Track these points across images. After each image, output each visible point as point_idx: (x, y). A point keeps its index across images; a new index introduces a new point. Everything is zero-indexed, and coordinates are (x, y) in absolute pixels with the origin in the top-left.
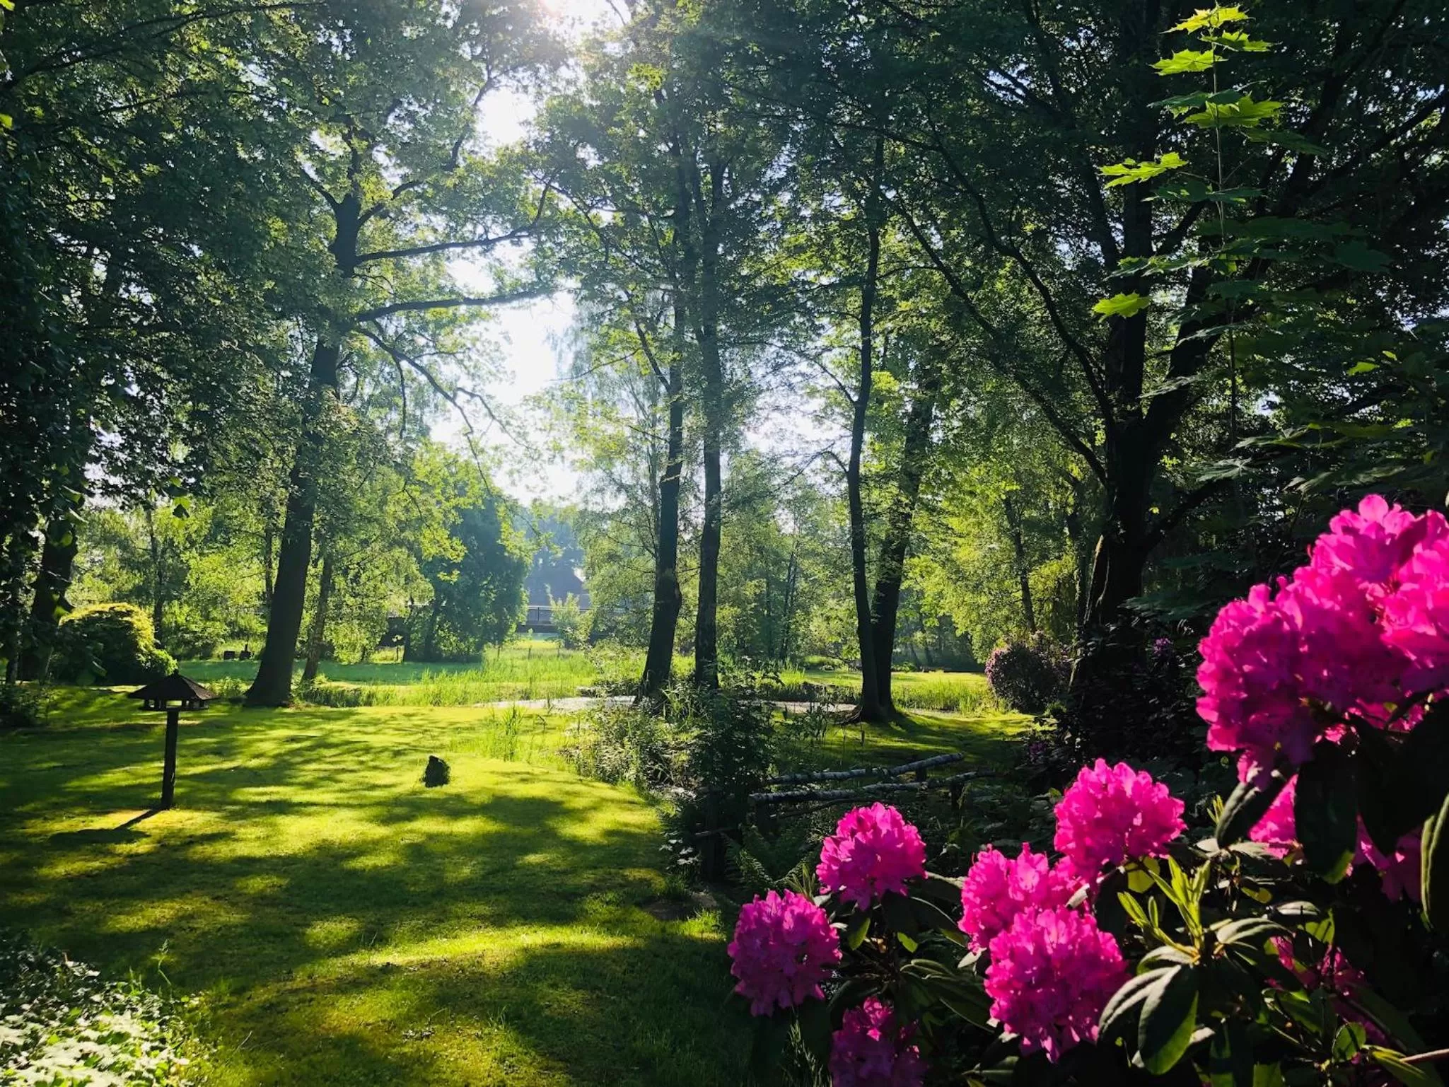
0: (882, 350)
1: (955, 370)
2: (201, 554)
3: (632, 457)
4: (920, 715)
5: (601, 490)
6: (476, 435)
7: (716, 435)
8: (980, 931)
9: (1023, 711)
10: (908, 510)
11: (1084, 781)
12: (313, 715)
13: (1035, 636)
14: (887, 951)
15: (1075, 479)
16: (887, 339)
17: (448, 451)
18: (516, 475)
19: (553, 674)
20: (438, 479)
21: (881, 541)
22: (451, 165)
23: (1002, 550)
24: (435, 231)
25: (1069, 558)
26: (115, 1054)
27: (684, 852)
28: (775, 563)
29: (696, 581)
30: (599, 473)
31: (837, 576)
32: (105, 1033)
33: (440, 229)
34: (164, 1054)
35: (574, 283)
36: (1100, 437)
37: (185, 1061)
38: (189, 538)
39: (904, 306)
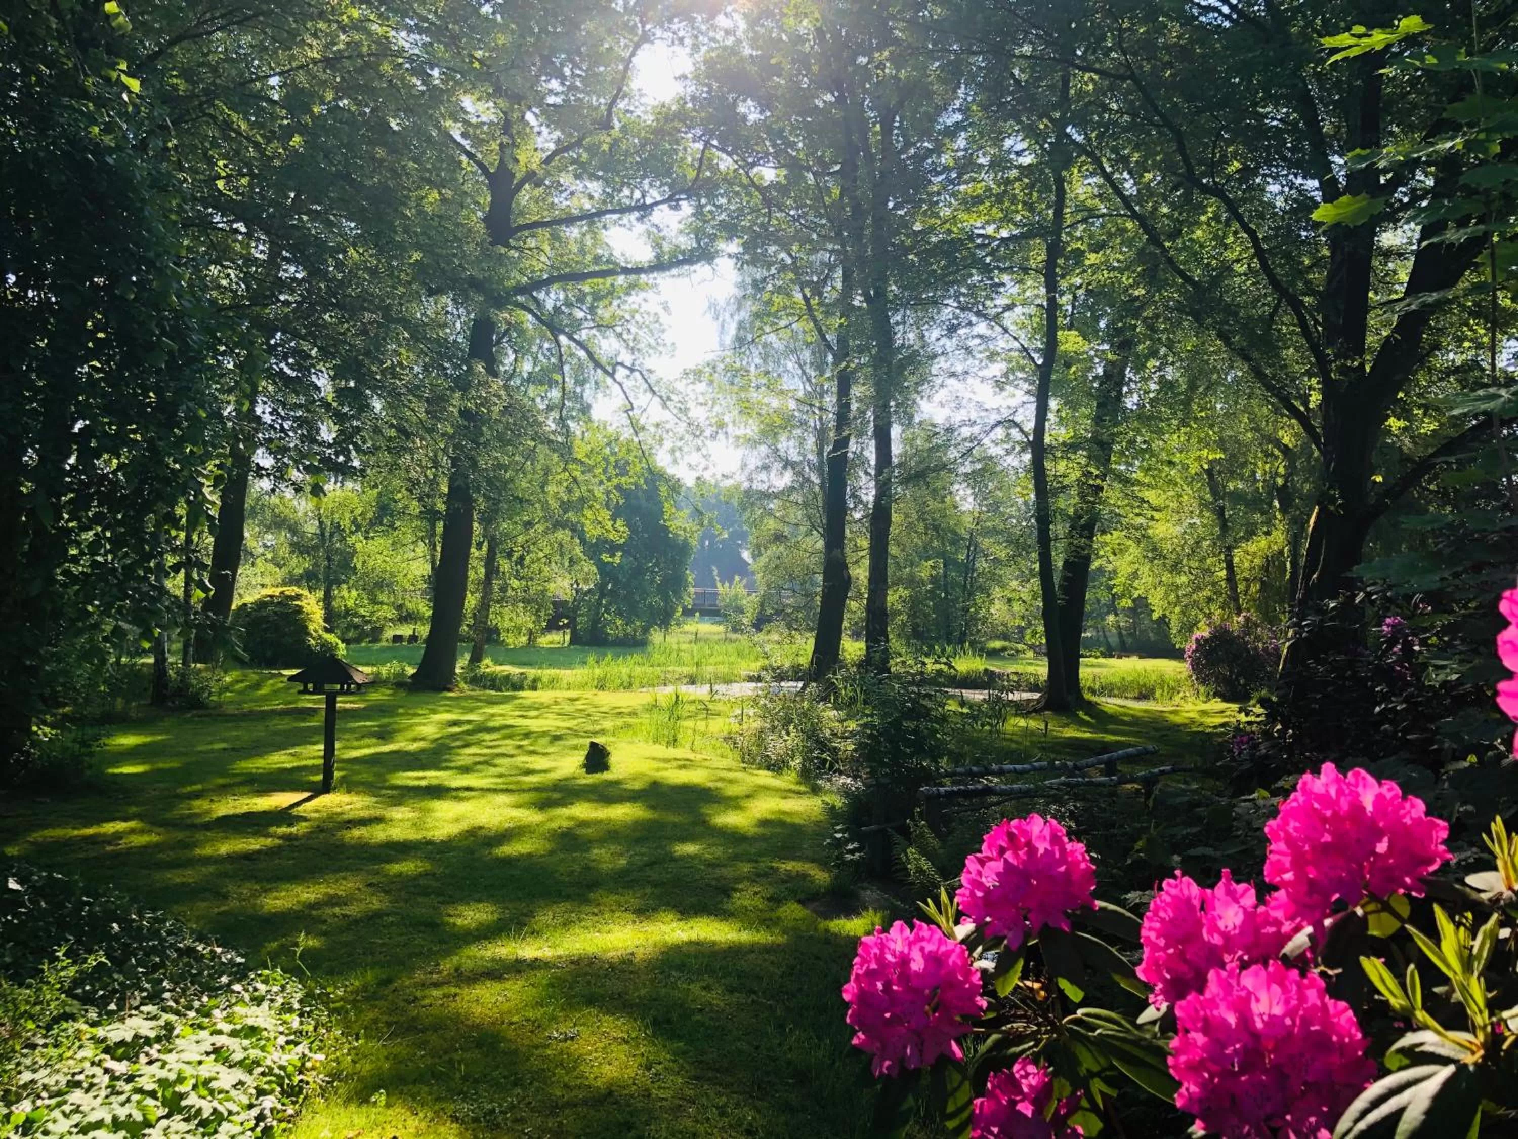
0: (1070, 308)
1: (1152, 328)
2: (366, 538)
3: (798, 432)
4: (1110, 704)
5: (766, 468)
6: (636, 412)
7: (887, 406)
8: (1164, 980)
9: (1226, 700)
10: (1098, 482)
11: (1305, 791)
12: (478, 700)
13: (1241, 619)
14: (1046, 999)
15: (1286, 446)
16: (1075, 297)
17: (610, 429)
18: (677, 454)
19: (720, 659)
20: (599, 458)
21: (1069, 517)
22: (607, 125)
23: (1204, 526)
24: (591, 197)
25: (1279, 533)
26: (245, 1049)
27: (850, 847)
28: (953, 543)
29: (866, 562)
30: (763, 449)
31: (1020, 555)
32: (238, 1027)
33: (596, 196)
34: (300, 1049)
35: (734, 247)
36: (1315, 398)
37: (321, 1057)
38: (354, 522)
39: (1093, 258)
